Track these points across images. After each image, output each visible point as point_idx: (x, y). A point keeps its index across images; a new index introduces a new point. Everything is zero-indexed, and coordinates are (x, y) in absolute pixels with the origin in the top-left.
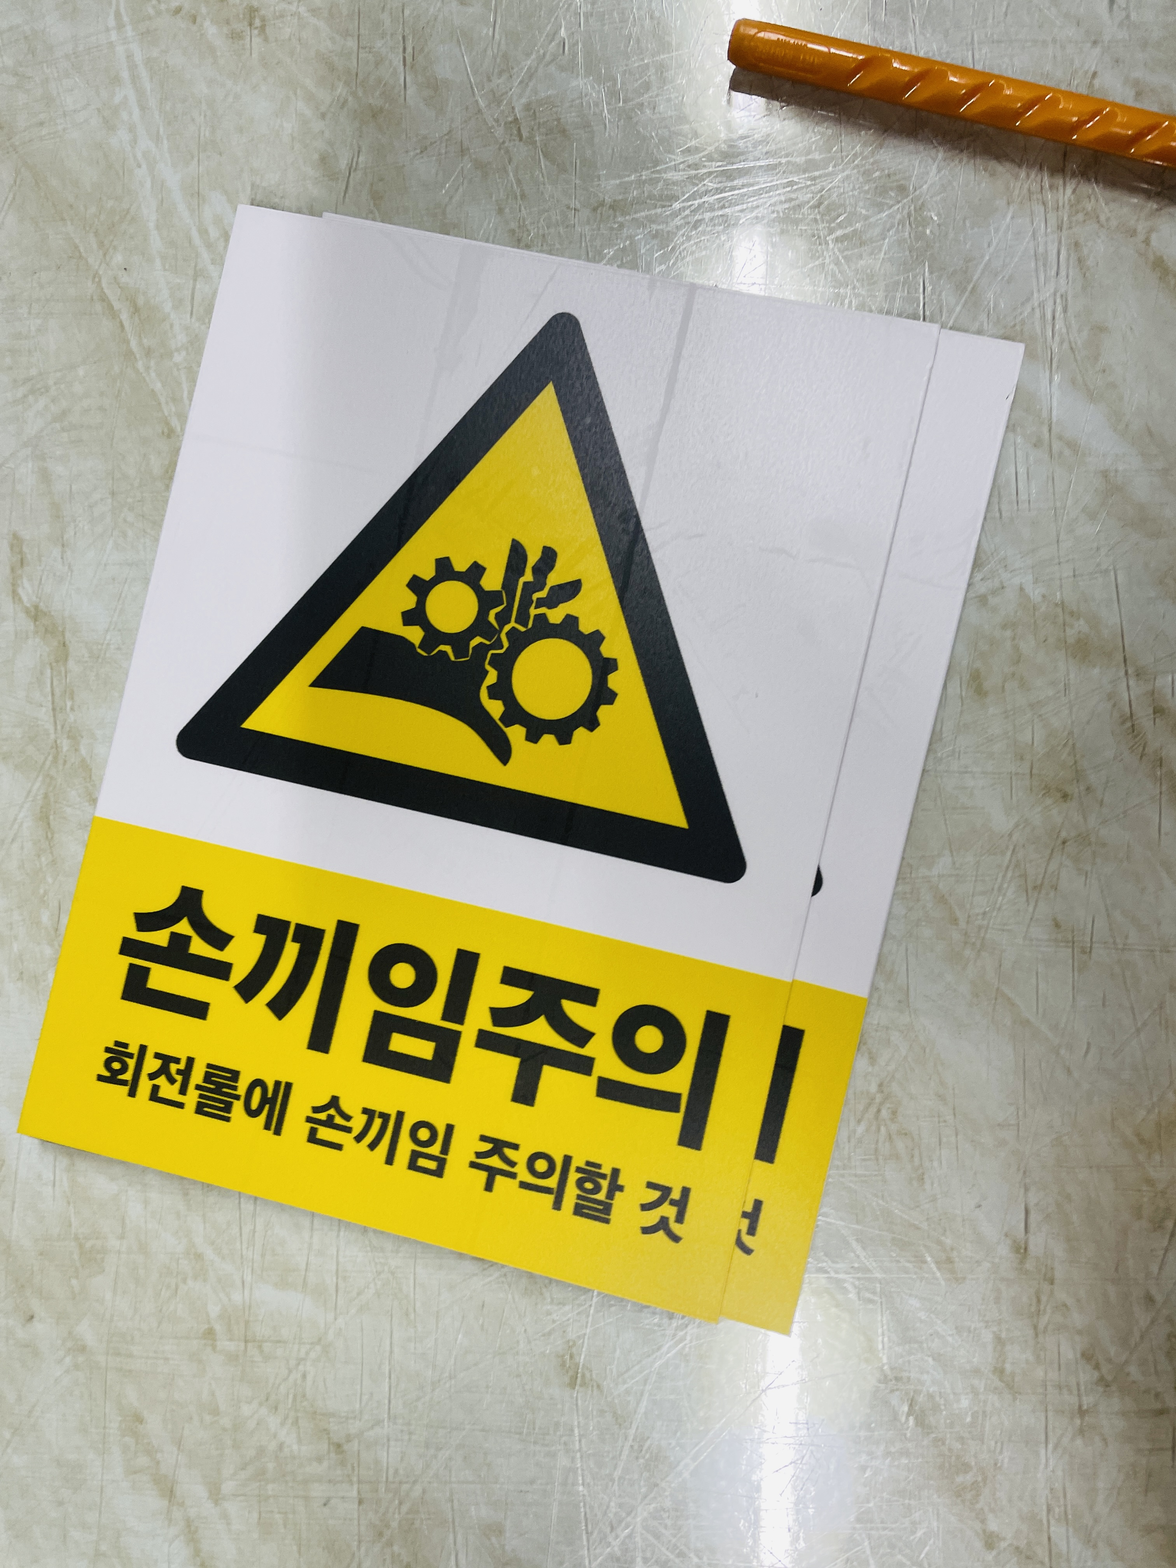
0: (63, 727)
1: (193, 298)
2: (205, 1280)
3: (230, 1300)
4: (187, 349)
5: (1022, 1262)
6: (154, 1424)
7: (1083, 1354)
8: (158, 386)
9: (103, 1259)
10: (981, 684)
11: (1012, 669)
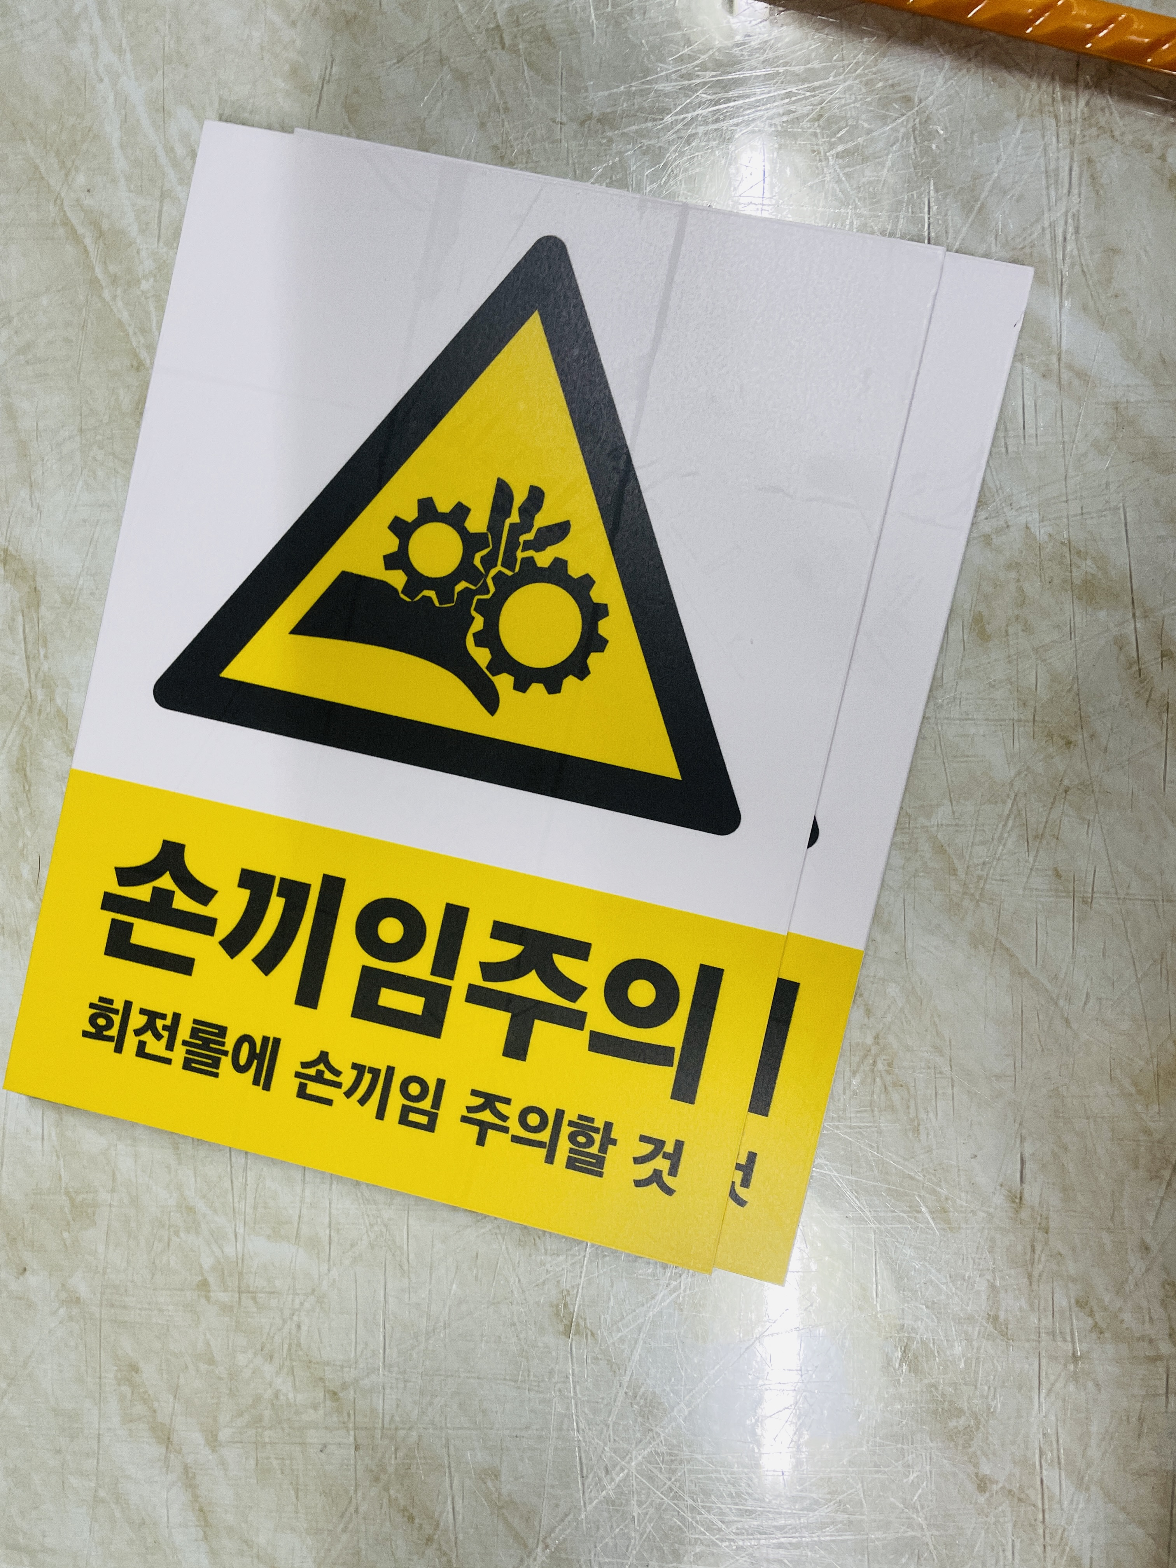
0: (36, 676)
1: (160, 222)
2: (198, 1233)
3: (223, 1252)
4: (155, 276)
5: (1017, 1211)
6: (150, 1375)
7: (1077, 1302)
8: (125, 316)
9: (94, 1214)
10: (983, 628)
11: (1016, 612)
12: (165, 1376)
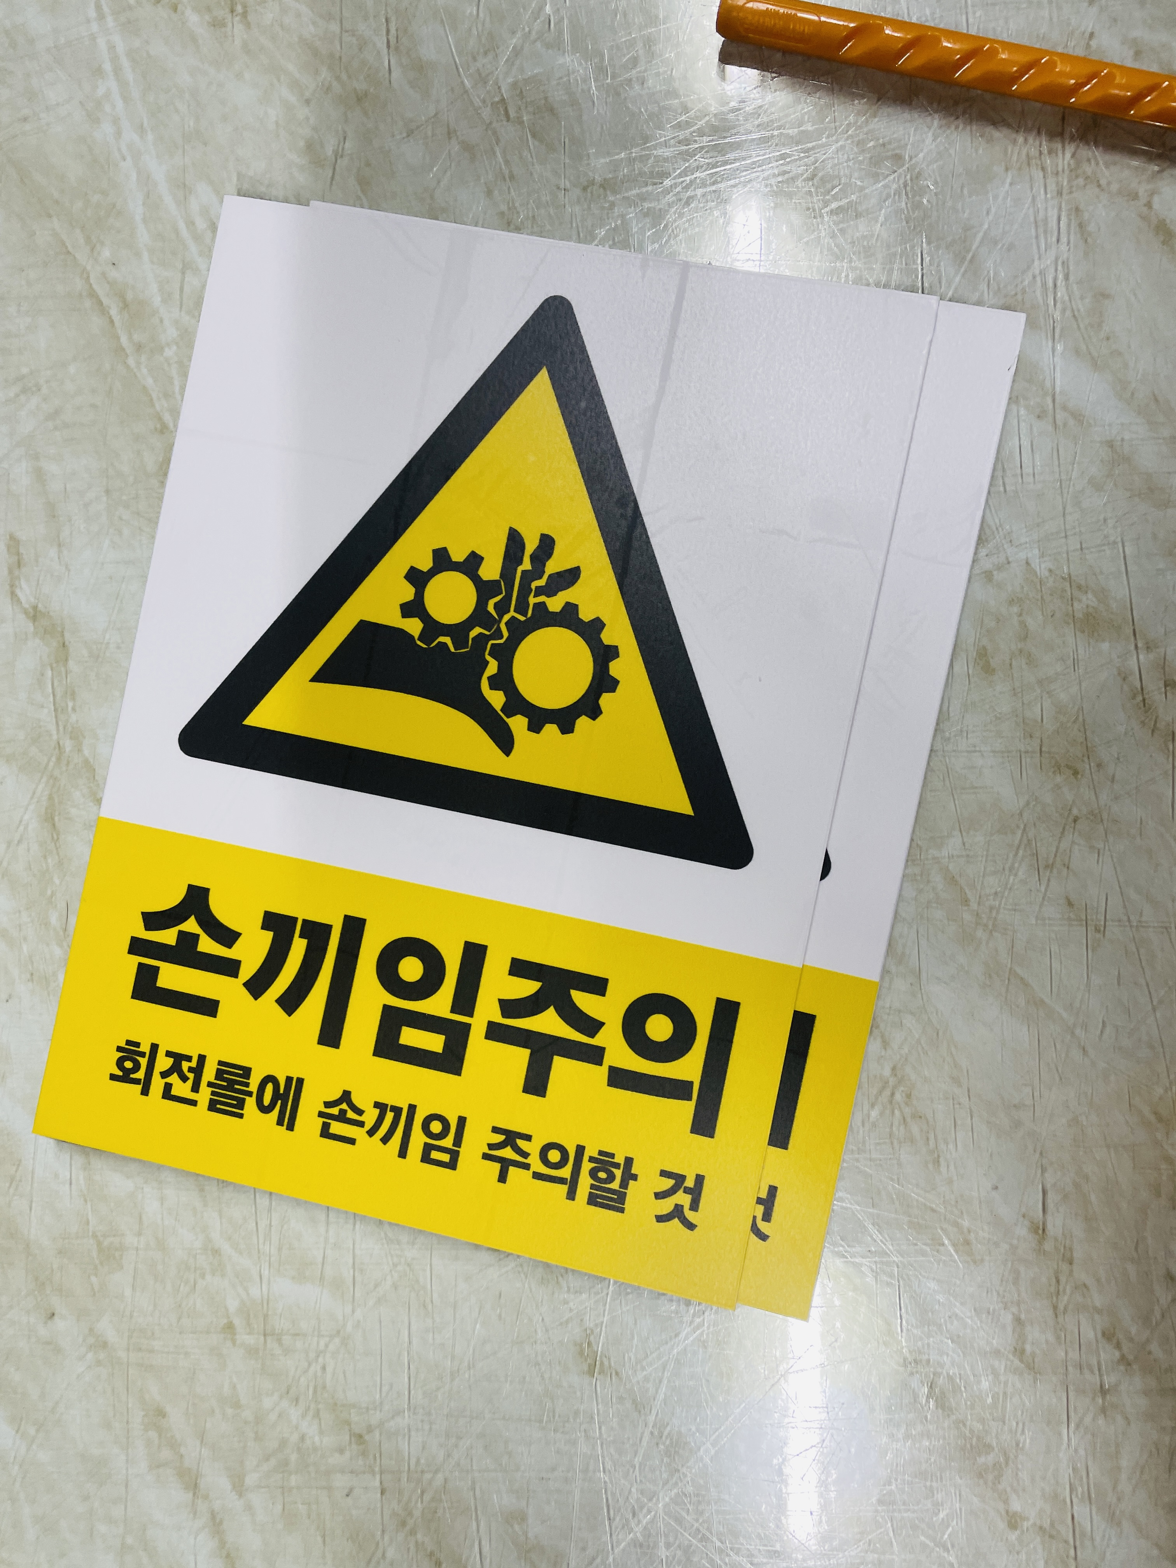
0: (65, 727)
1: (182, 292)
2: (223, 1275)
4: (178, 343)
5: (1040, 1243)
6: (176, 1418)
7: (1104, 1334)
8: (149, 382)
9: (121, 1256)
10: (988, 662)
11: (1019, 646)
12: (192, 1421)
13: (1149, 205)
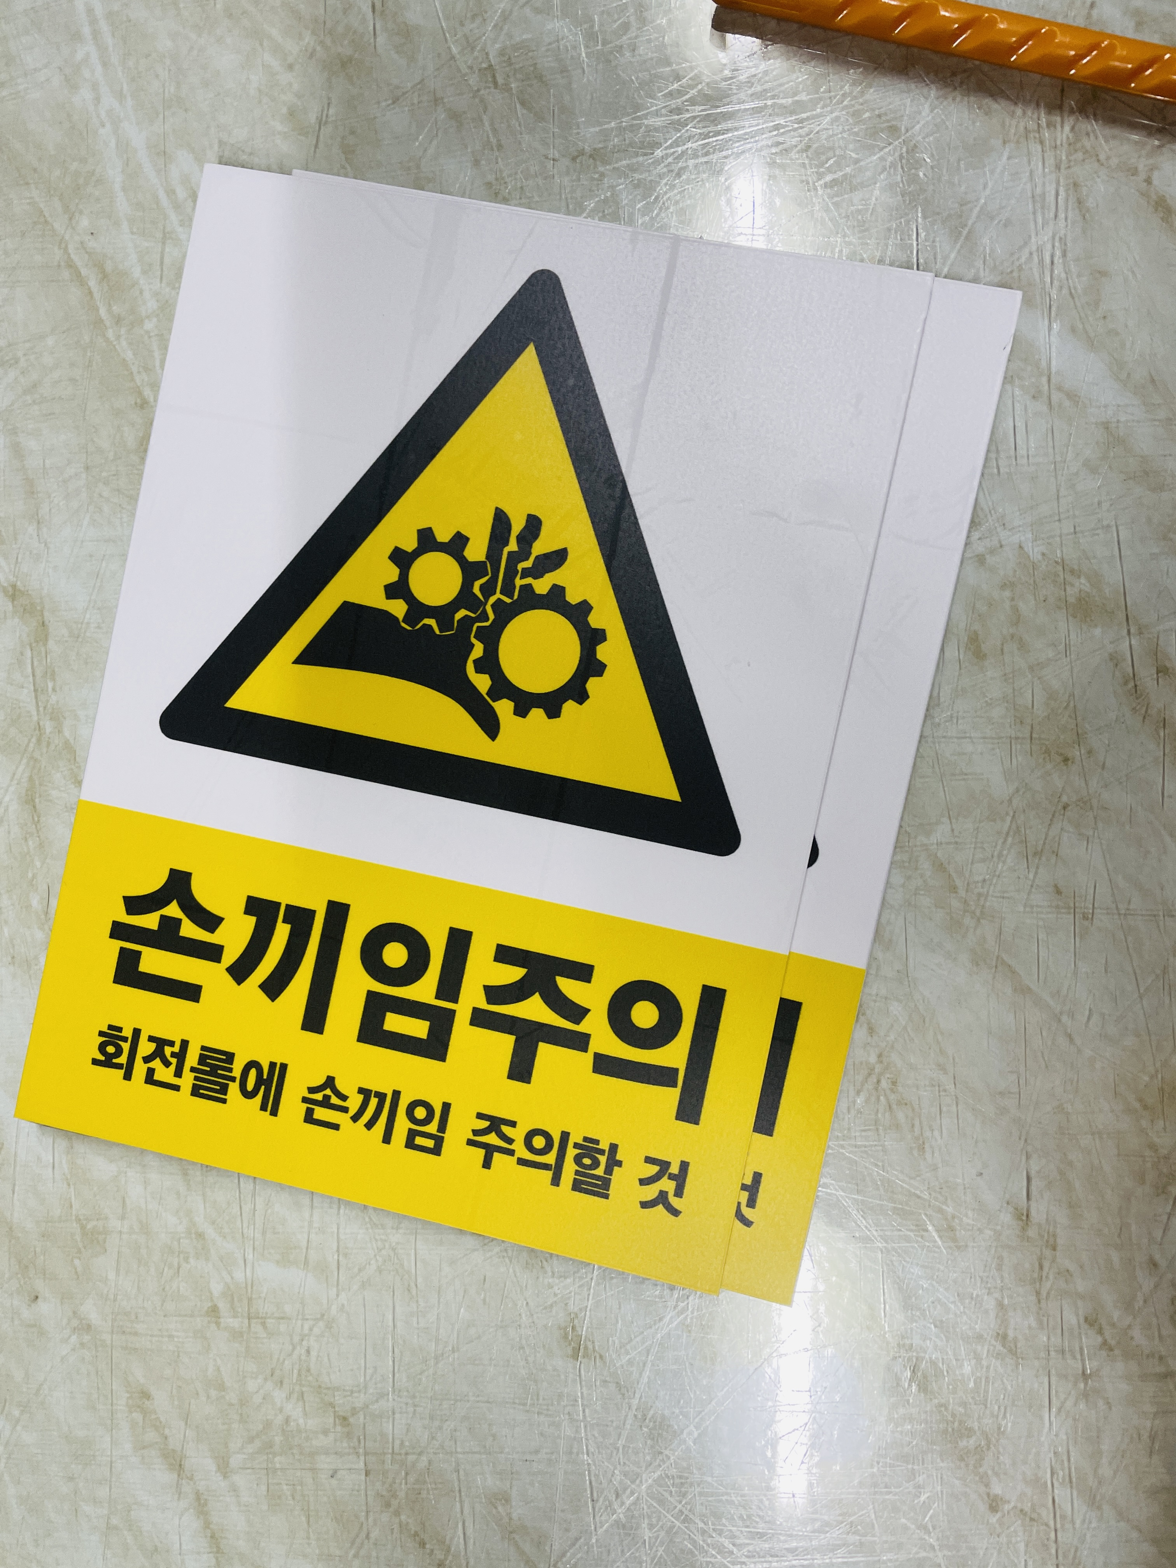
0: (45, 708)
1: (162, 263)
2: (207, 1259)
3: (232, 1278)
4: (158, 315)
5: (1024, 1229)
6: (161, 1401)
7: (1086, 1320)
8: (129, 355)
9: (105, 1239)
10: (979, 647)
11: (1011, 630)
12: (176, 1403)
13: (1148, 181)
